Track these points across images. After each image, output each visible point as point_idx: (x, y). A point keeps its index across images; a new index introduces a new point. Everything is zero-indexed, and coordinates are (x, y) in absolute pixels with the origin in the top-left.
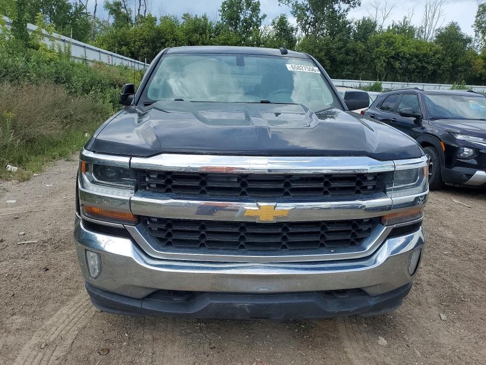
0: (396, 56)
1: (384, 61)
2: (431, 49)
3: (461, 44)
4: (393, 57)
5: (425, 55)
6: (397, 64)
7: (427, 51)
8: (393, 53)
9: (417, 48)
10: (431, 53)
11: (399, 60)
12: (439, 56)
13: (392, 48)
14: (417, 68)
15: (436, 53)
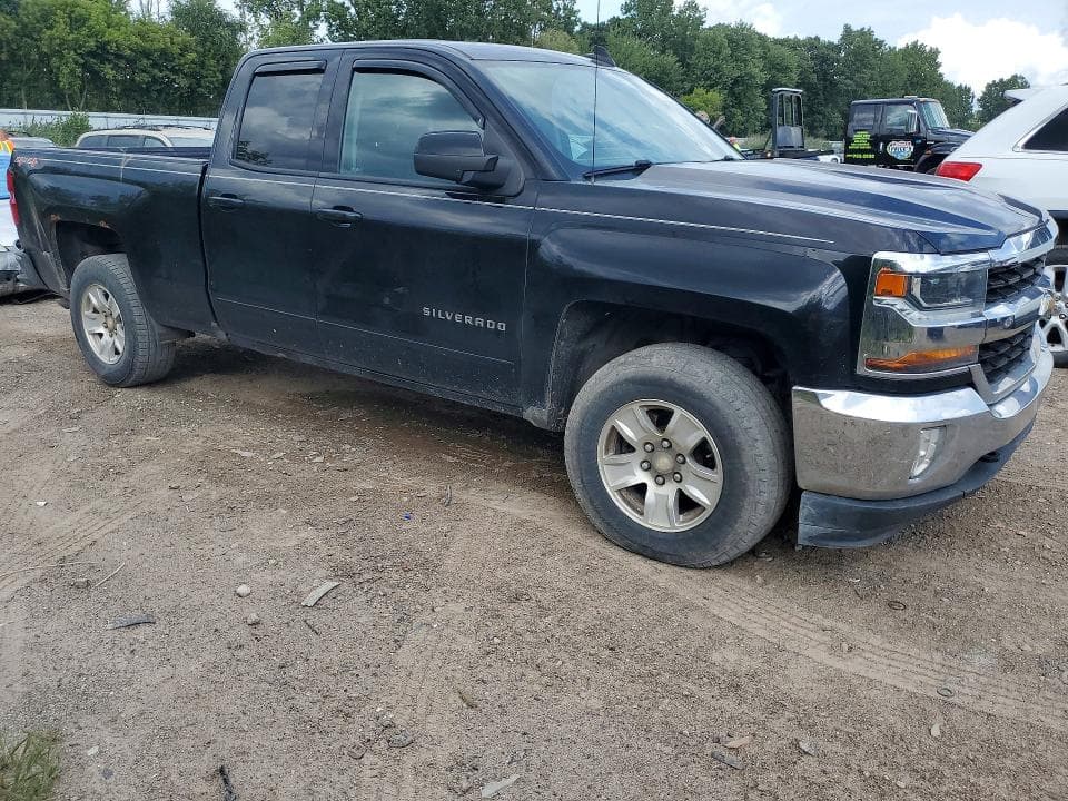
0: (100, 51)
1: (76, 63)
2: (172, 39)
3: (227, 33)
4: (92, 54)
5: (164, 53)
6: (109, 72)
7: (165, 44)
8: (92, 43)
9: (141, 35)
10: (176, 50)
11: (110, 61)
12: (192, 56)
13: (85, 31)
14: (155, 80)
15: (185, 49)
